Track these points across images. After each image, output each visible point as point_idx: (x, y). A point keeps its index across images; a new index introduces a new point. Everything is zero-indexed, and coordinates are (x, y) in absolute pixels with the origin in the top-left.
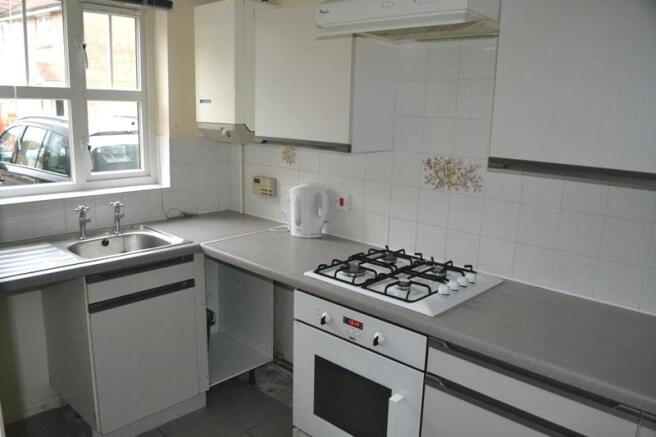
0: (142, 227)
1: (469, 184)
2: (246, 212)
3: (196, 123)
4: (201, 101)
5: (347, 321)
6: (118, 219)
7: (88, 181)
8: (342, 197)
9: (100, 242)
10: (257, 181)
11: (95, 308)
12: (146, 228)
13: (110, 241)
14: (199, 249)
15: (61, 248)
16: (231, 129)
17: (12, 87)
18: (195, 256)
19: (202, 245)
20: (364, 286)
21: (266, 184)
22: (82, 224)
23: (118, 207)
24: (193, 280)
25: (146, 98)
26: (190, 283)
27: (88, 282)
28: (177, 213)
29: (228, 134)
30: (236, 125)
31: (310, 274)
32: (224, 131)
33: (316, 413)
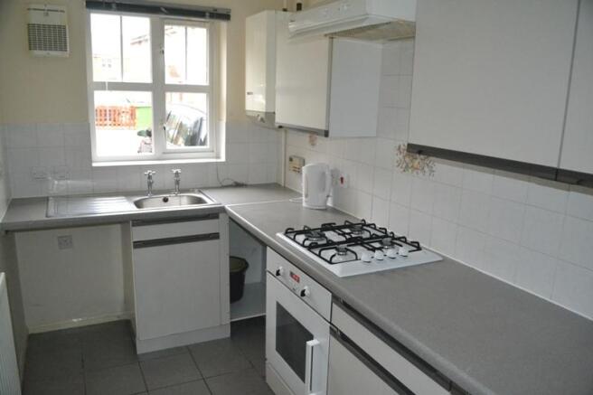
0: (196, 190)
1: (426, 169)
2: (286, 186)
3: (245, 111)
4: (249, 93)
5: (292, 274)
6: (177, 182)
7: (164, 153)
8: (343, 176)
9: (161, 199)
10: (291, 160)
11: (139, 245)
12: (200, 192)
13: (170, 199)
14: (223, 210)
15: (129, 200)
16: (263, 116)
17: (104, 83)
18: (221, 215)
19: (227, 207)
20: (310, 248)
21: (296, 162)
22: (150, 184)
23: (177, 173)
24: (218, 233)
25: (212, 90)
26: (215, 236)
27: (133, 225)
28: (230, 183)
29: (262, 119)
30: (266, 113)
31: (281, 235)
32: (260, 118)
33: (277, 350)
